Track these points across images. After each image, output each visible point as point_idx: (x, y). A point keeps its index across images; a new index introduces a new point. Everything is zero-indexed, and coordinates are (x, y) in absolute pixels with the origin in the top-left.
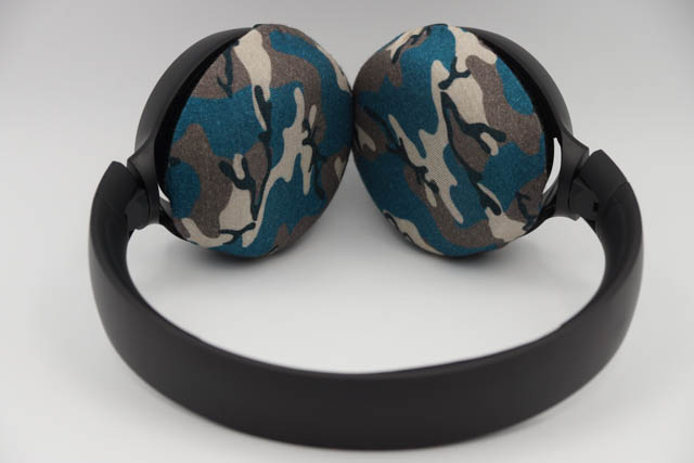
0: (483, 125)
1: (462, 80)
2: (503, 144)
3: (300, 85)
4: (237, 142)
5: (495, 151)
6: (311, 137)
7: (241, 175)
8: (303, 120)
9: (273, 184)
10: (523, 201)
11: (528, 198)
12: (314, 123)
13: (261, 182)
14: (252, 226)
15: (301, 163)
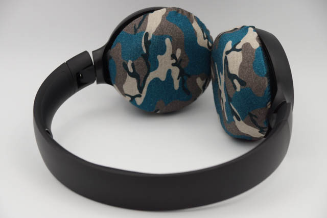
0: (236, 76)
1: (235, 52)
2: (243, 87)
3: (170, 37)
4: (131, 55)
5: (238, 89)
6: (178, 63)
7: (131, 70)
8: (171, 54)
9: (152, 79)
10: (254, 118)
11: (256, 117)
12: (180, 57)
13: (144, 77)
14: (139, 96)
15: (172, 74)
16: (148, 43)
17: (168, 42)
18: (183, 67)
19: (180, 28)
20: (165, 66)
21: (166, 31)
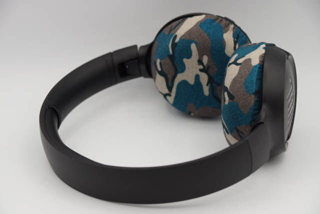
0: (227, 89)
1: (235, 66)
2: (231, 101)
3: (196, 44)
5: (227, 103)
6: (206, 69)
7: (159, 69)
8: (198, 59)
9: (180, 81)
10: (240, 133)
11: (242, 133)
12: (207, 64)
13: (171, 77)
14: (170, 95)
15: (200, 79)
16: (174, 45)
17: (193, 47)
18: (211, 74)
19: (208, 35)
20: (191, 71)
21: (193, 36)
